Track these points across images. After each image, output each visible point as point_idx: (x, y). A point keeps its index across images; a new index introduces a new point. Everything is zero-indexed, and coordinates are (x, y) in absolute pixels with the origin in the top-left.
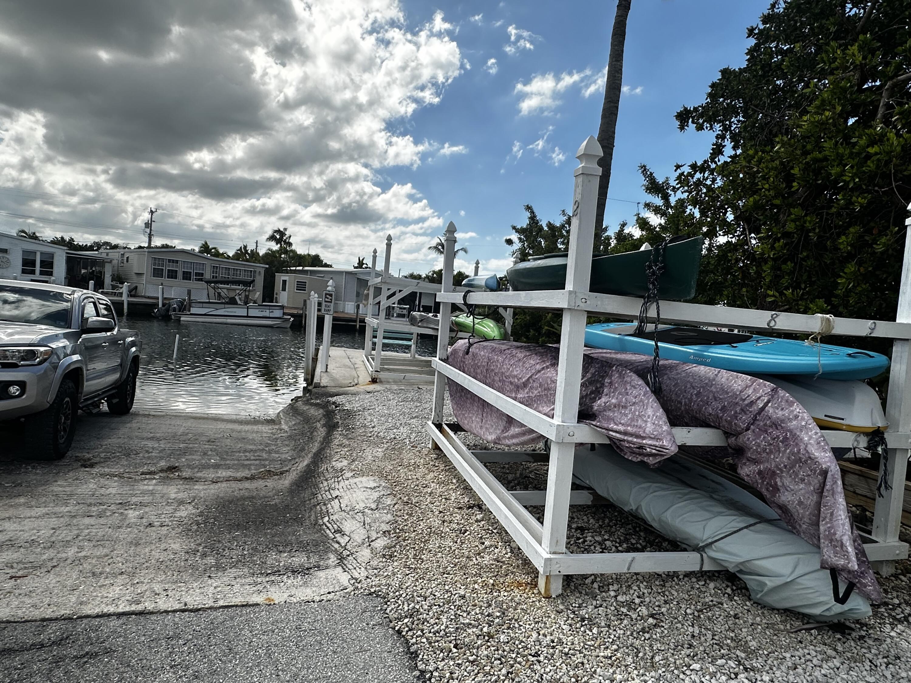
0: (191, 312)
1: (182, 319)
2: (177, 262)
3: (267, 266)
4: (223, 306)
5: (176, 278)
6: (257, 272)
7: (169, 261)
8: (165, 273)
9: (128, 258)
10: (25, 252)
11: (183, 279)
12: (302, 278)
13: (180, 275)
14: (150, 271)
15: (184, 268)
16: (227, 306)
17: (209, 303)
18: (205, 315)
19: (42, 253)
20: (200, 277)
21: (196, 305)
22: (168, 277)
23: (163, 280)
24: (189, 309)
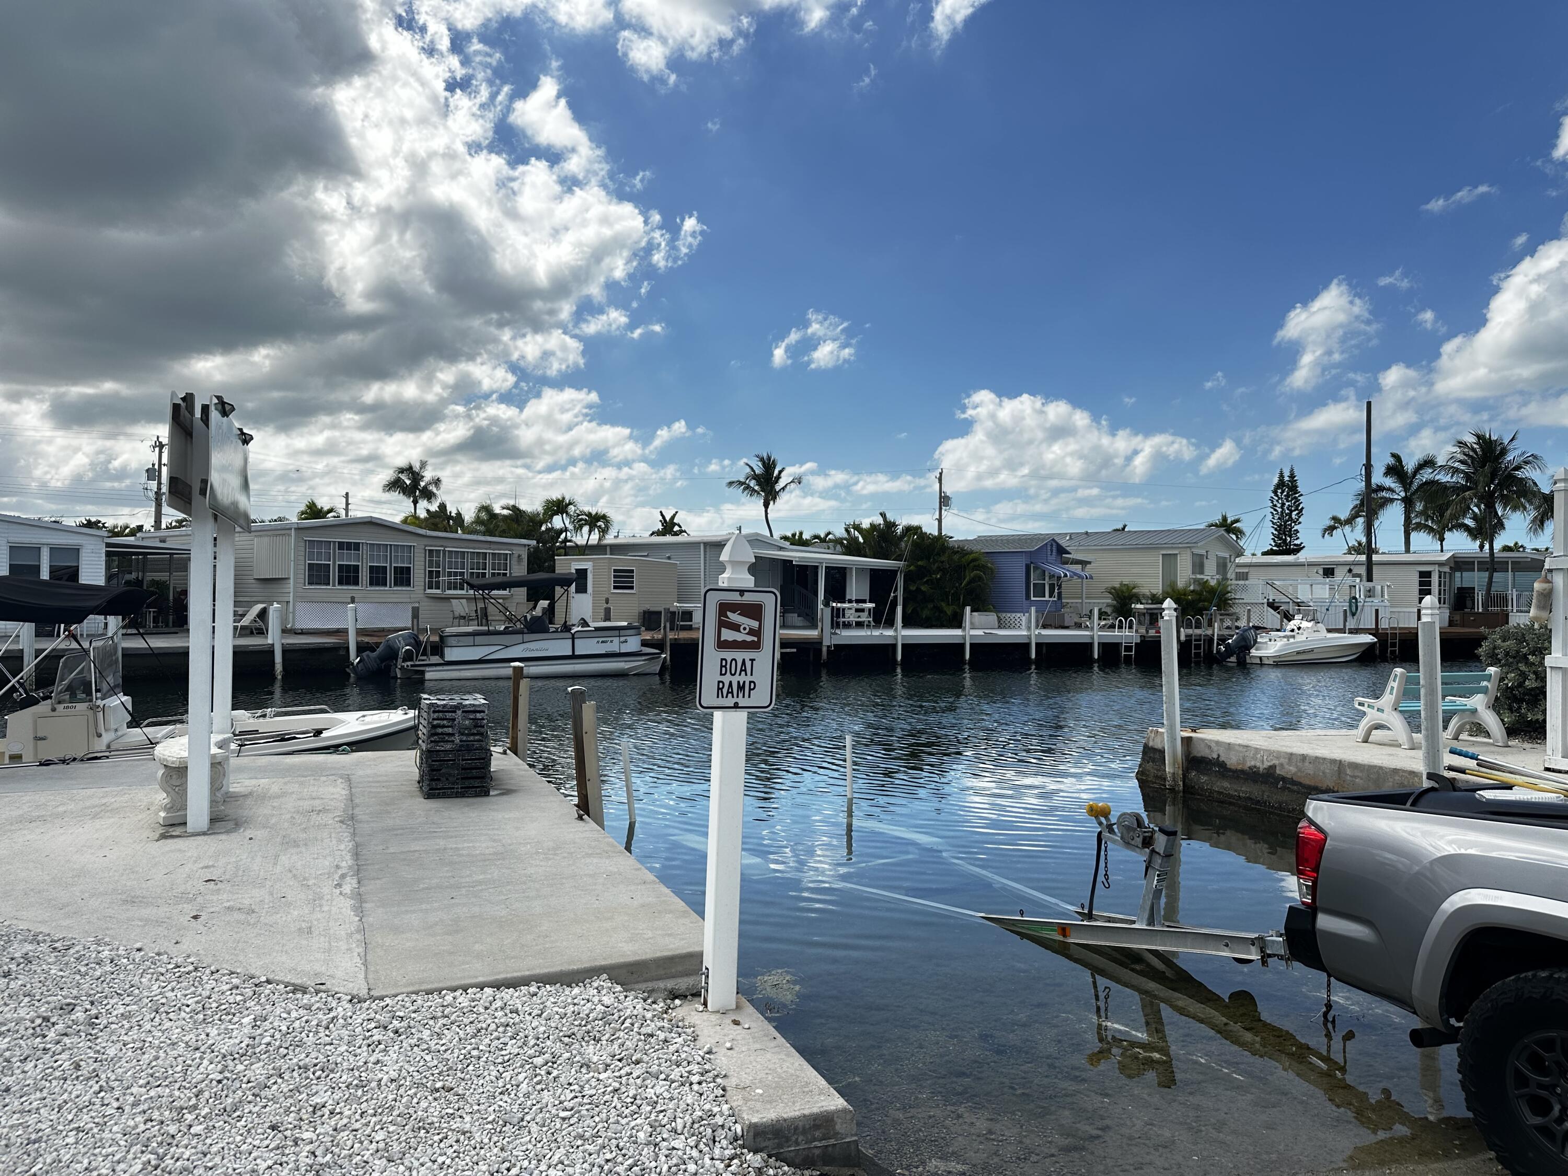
0: (448, 658)
1: (428, 676)
2: (357, 546)
3: (534, 543)
5: (356, 583)
6: (516, 557)
7: (341, 545)
8: (334, 574)
10: (15, 549)
11: (371, 584)
12: (624, 562)
13: (364, 575)
14: (303, 573)
15: (372, 560)
16: (527, 637)
17: (489, 633)
18: (478, 662)
19: (54, 550)
20: (403, 577)
21: (452, 641)
22: (340, 583)
23: (335, 590)
24: (437, 649)
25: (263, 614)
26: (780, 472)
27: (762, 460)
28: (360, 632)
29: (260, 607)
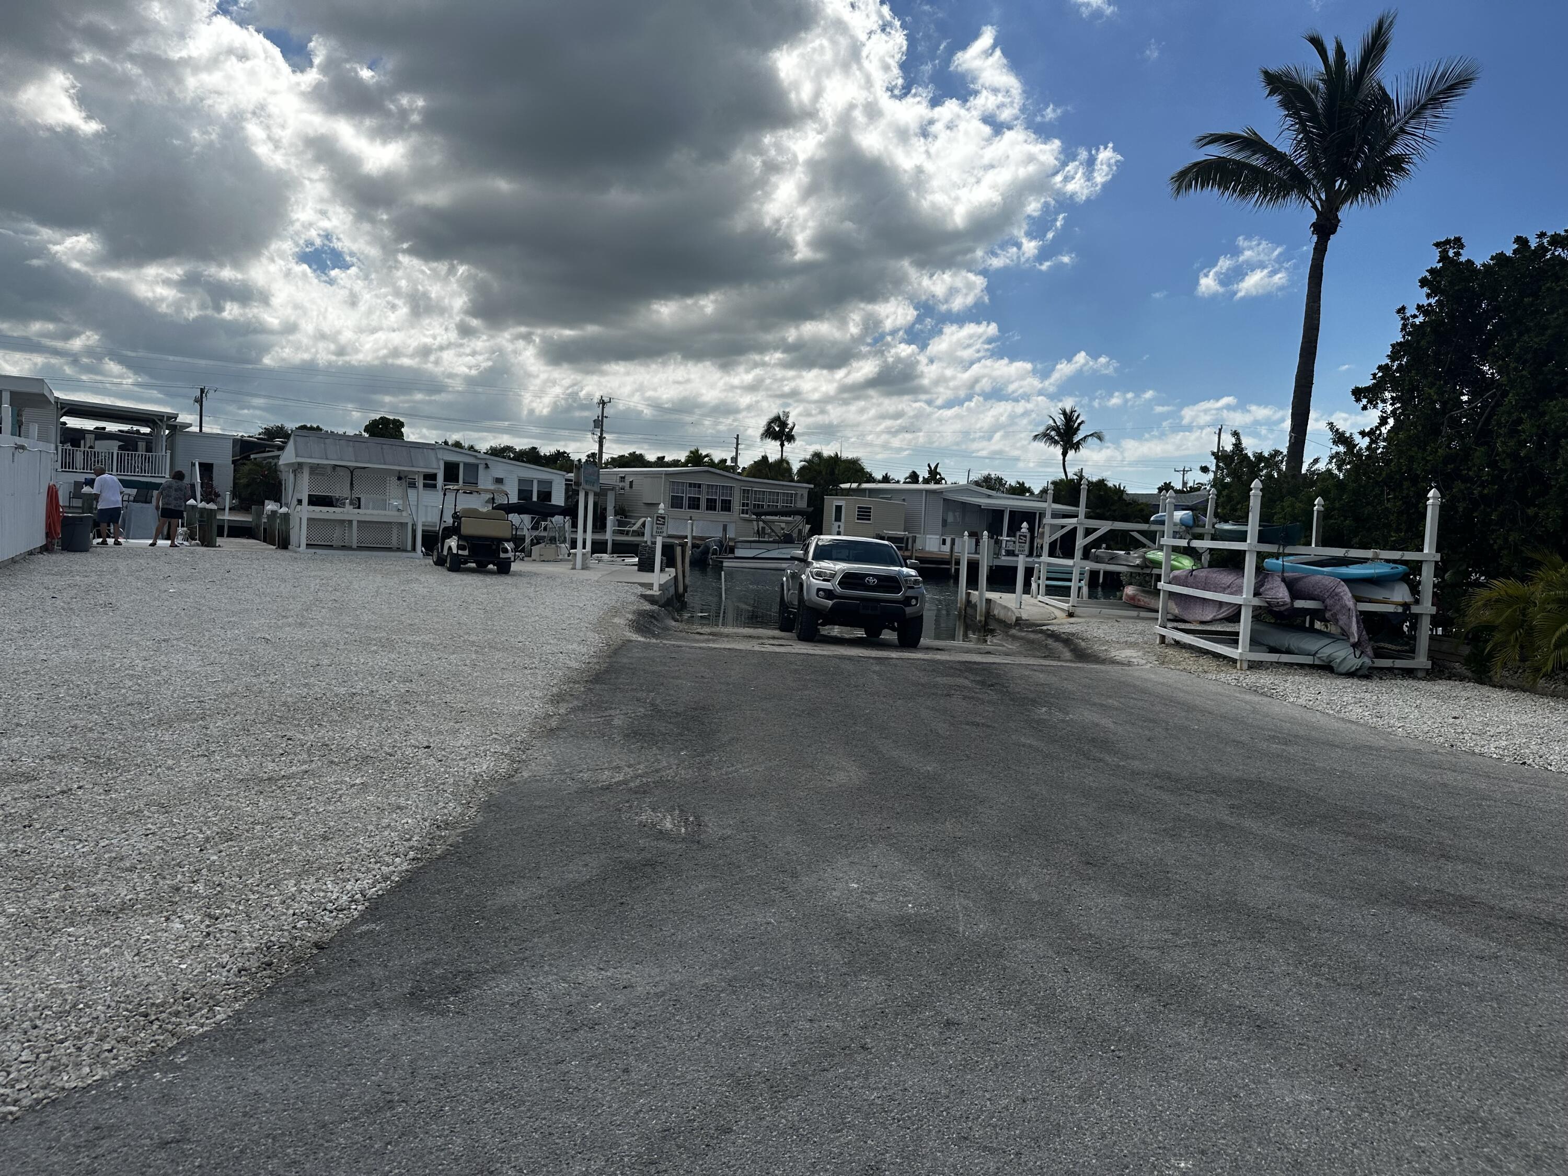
0: (737, 555)
1: (725, 564)
2: (701, 487)
3: (812, 486)
4: (776, 545)
5: (698, 508)
6: (799, 496)
7: (691, 485)
8: (686, 502)
9: (631, 483)
10: (521, 481)
11: (707, 509)
12: (865, 502)
13: (703, 504)
14: (668, 501)
15: (708, 495)
16: (781, 545)
17: (759, 542)
18: (753, 558)
19: (539, 482)
20: (727, 506)
21: (739, 545)
22: (689, 508)
23: (685, 512)
24: (732, 550)
25: (644, 525)
26: (1080, 424)
27: (1064, 413)
28: (694, 538)
29: (643, 519)
